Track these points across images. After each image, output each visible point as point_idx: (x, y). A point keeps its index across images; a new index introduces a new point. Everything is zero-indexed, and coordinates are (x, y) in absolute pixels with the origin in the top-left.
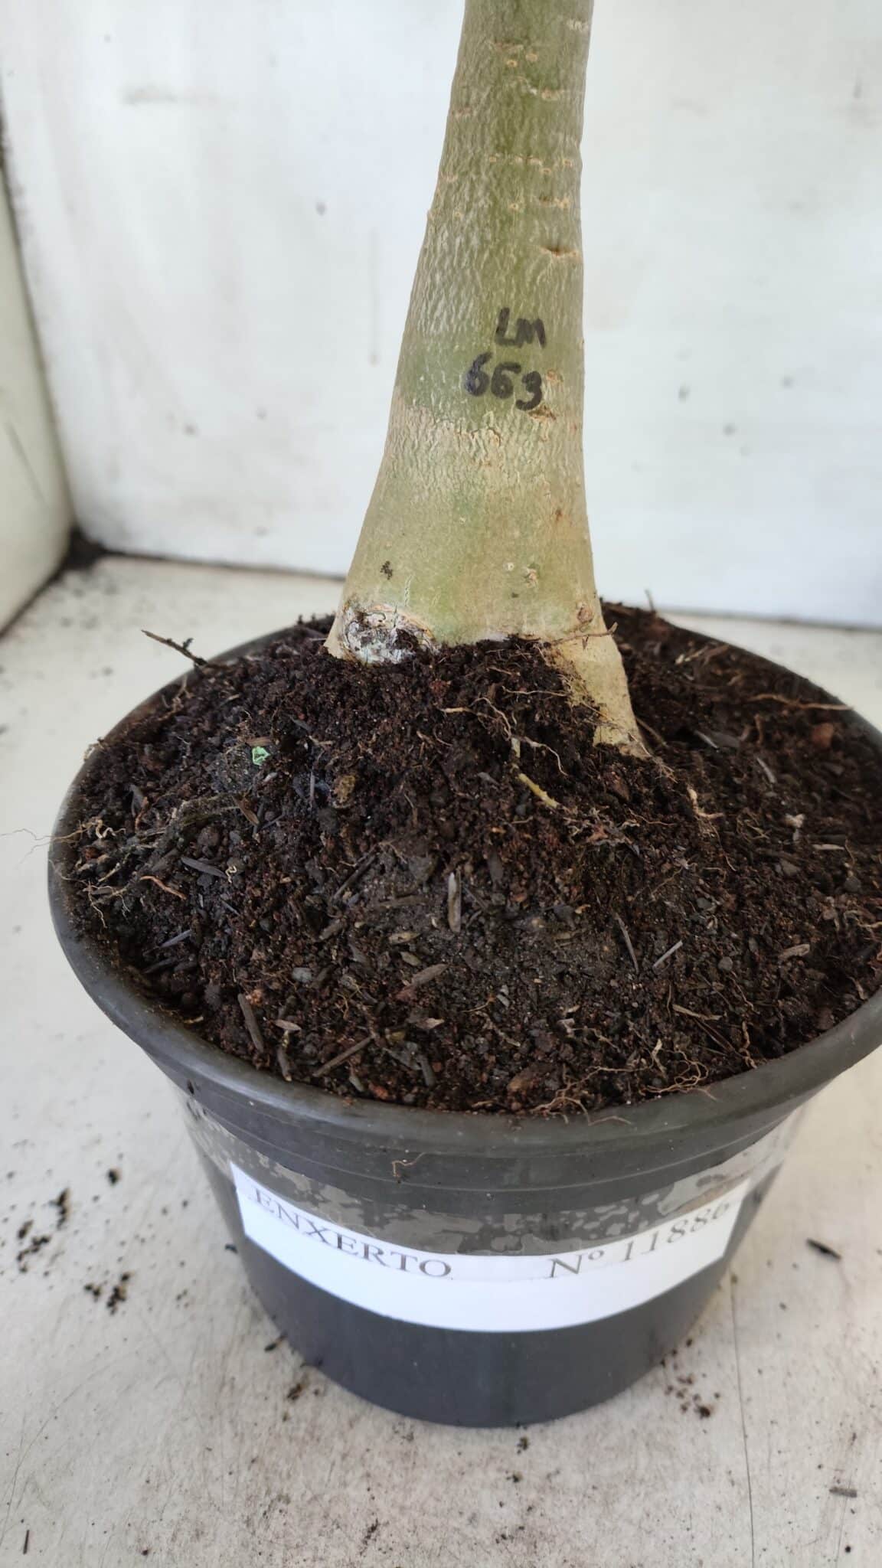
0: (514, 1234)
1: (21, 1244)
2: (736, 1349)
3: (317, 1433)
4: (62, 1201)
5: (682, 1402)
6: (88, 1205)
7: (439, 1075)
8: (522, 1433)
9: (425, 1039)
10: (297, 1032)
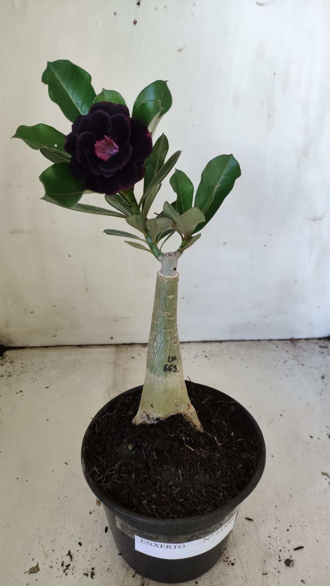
1: (63, 568)
2: (236, 548)
4: (69, 554)
5: (228, 563)
6: (76, 553)
7: (185, 510)
8: (195, 580)
9: (180, 503)
10: (156, 508)
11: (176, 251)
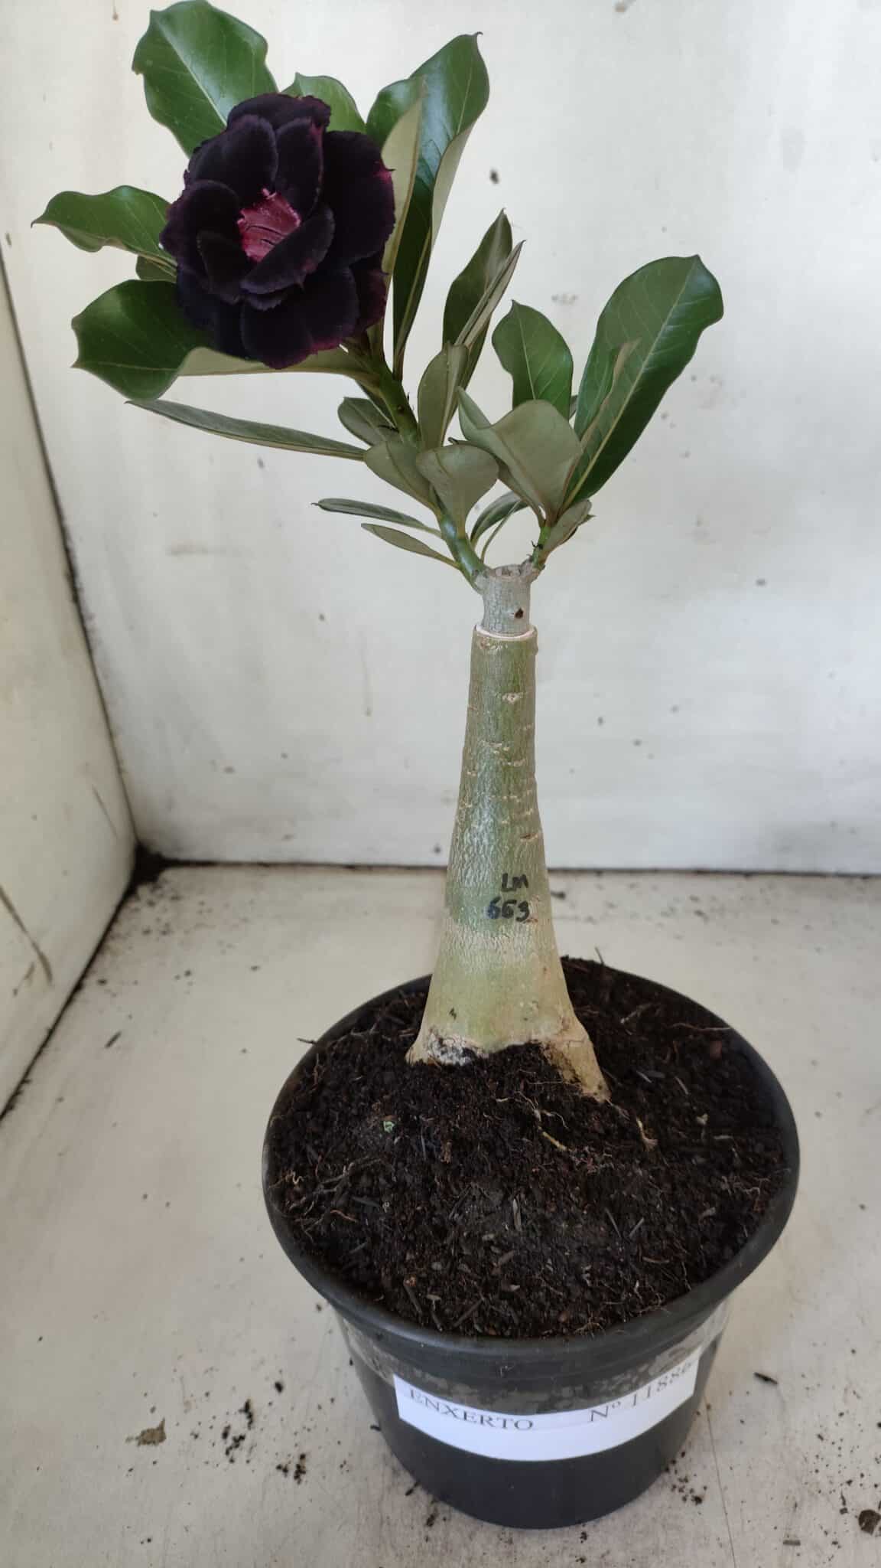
0: (568, 1399)
1: (226, 1443)
2: (714, 1453)
3: (449, 1547)
4: (247, 1408)
5: (683, 1494)
6: (266, 1410)
7: (520, 1318)
8: (582, 1529)
9: (510, 1296)
10: (439, 1301)
11: (524, 563)
